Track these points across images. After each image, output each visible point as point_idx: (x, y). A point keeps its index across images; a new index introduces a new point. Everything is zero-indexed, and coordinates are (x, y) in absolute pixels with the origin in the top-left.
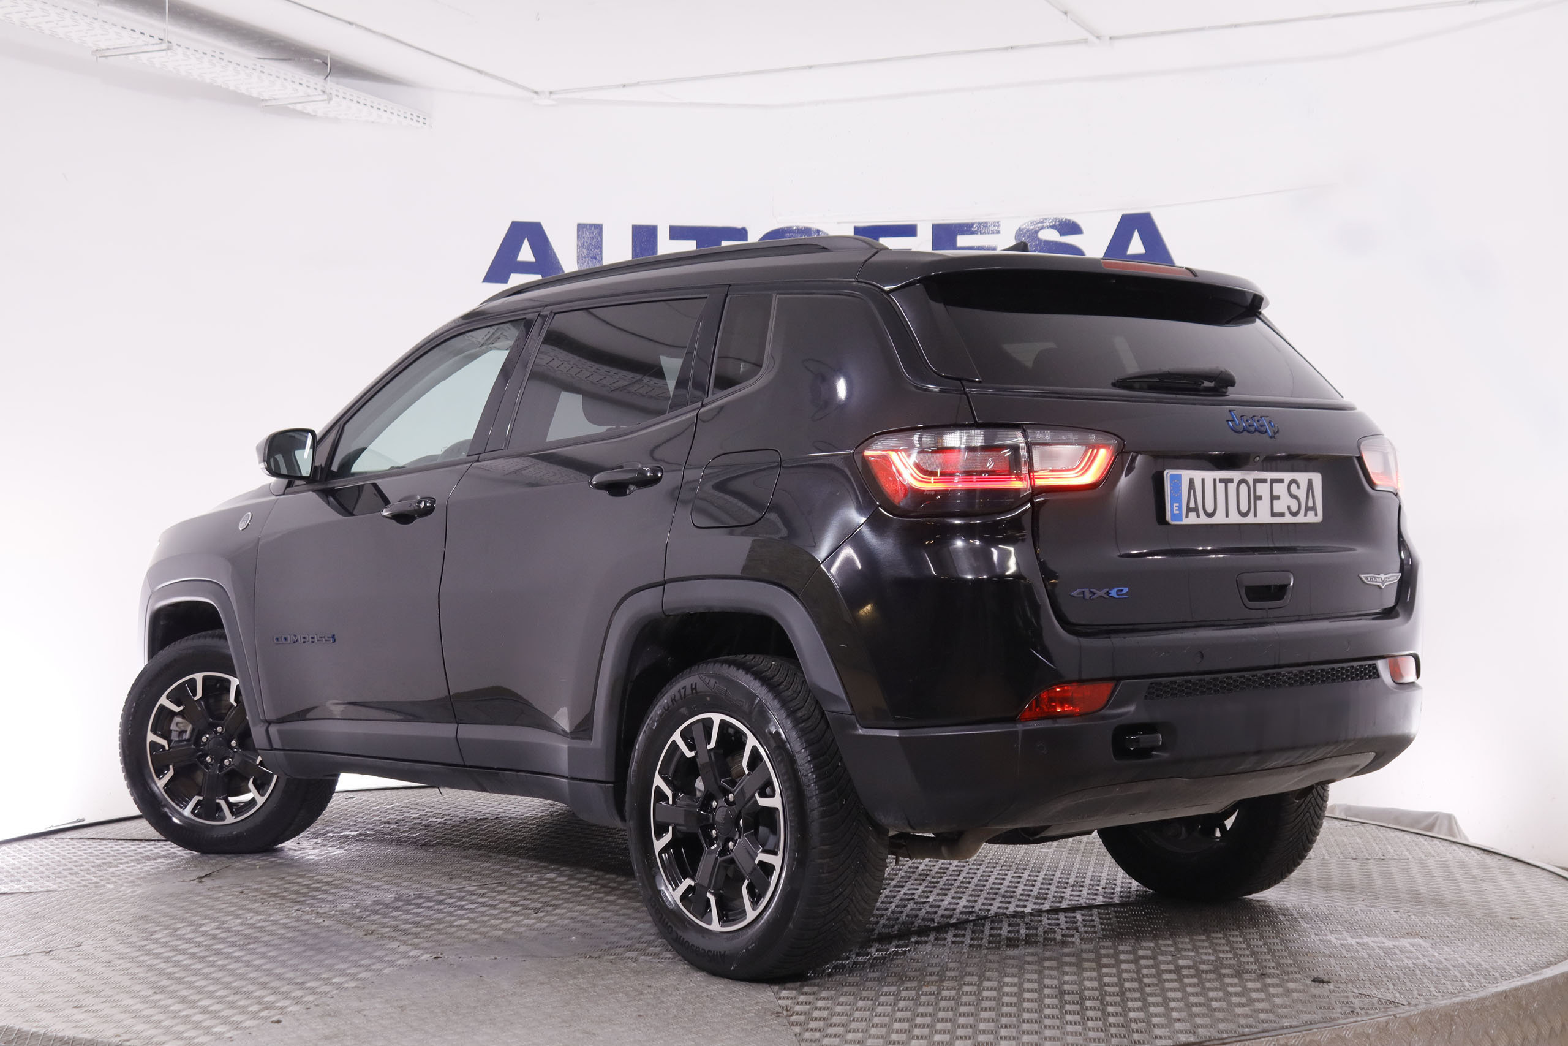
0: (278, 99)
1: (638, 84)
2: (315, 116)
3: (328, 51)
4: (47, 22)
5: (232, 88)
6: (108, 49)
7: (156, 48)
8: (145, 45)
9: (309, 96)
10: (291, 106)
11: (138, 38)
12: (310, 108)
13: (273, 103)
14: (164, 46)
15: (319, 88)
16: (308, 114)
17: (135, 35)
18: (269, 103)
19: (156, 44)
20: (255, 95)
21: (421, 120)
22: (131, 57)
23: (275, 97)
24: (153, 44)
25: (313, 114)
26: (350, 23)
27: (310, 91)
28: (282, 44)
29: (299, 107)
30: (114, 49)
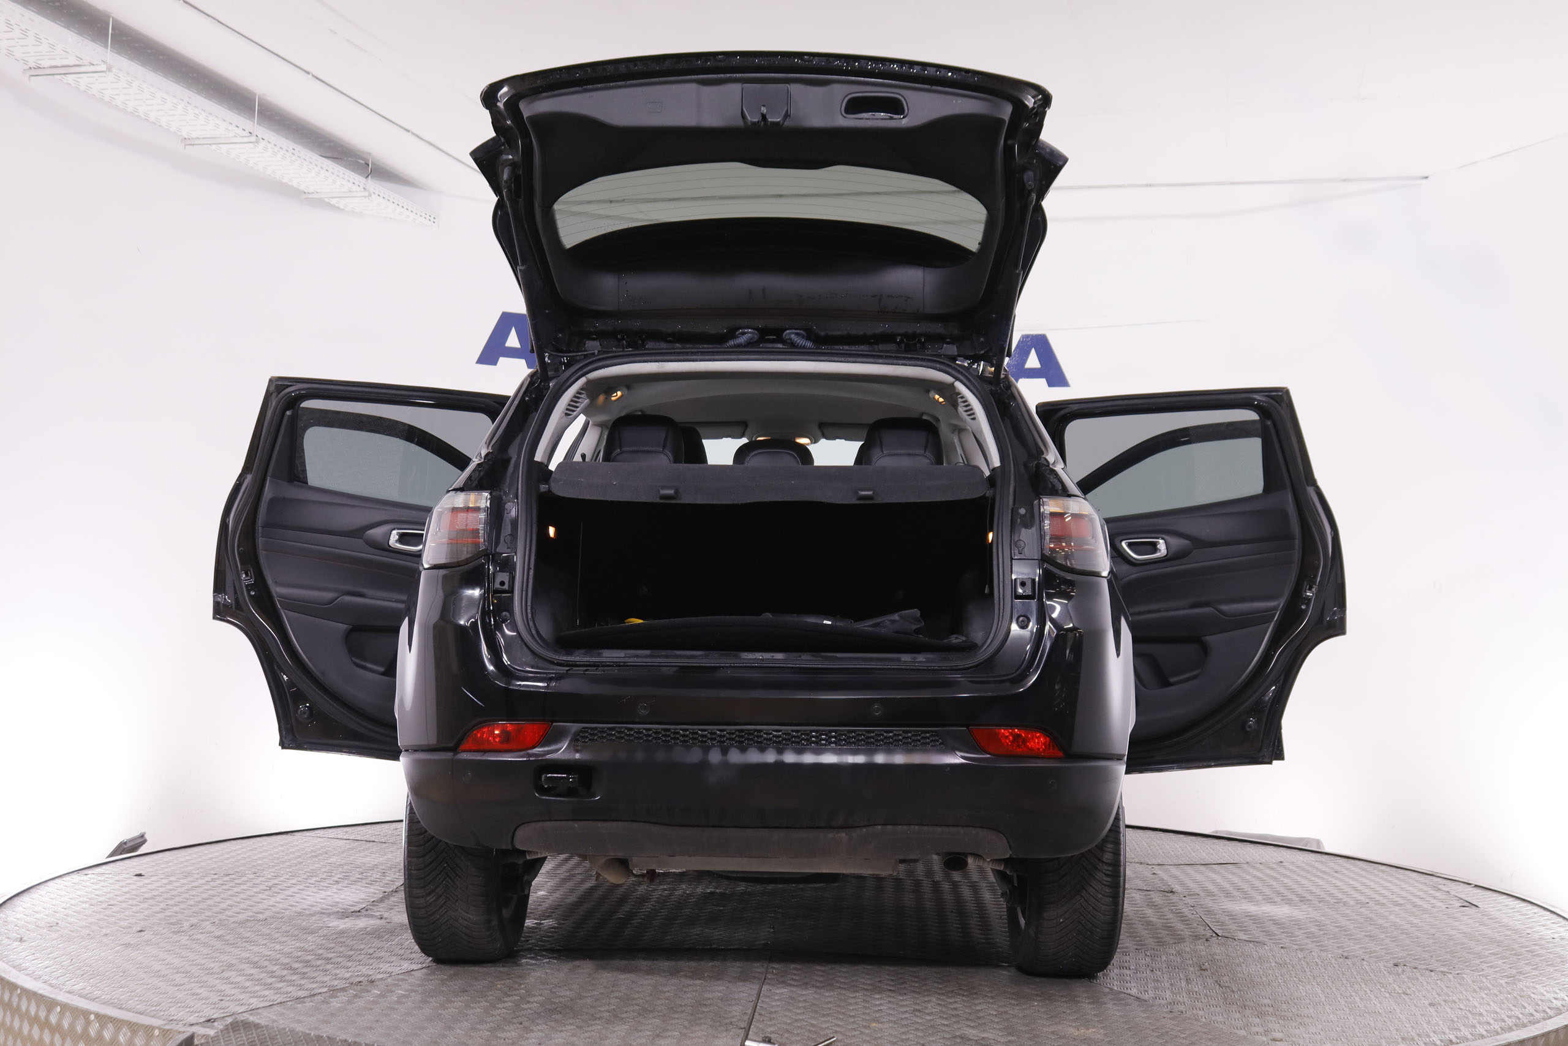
0: (320, 193)
1: (623, 201)
2: (343, 210)
3: (370, 154)
4: (158, 111)
5: (285, 180)
6: (198, 138)
7: (246, 140)
8: (235, 136)
9: (350, 191)
10: (327, 200)
11: (233, 130)
12: (342, 204)
13: (315, 196)
14: (253, 139)
15: (362, 185)
16: (338, 208)
17: (230, 127)
18: (310, 196)
19: (246, 137)
20: (302, 188)
21: (432, 219)
22: (214, 147)
23: (318, 191)
24: (243, 137)
25: (342, 207)
26: (408, 131)
27: (354, 188)
28: (332, 144)
29: (333, 202)
30: (204, 138)
